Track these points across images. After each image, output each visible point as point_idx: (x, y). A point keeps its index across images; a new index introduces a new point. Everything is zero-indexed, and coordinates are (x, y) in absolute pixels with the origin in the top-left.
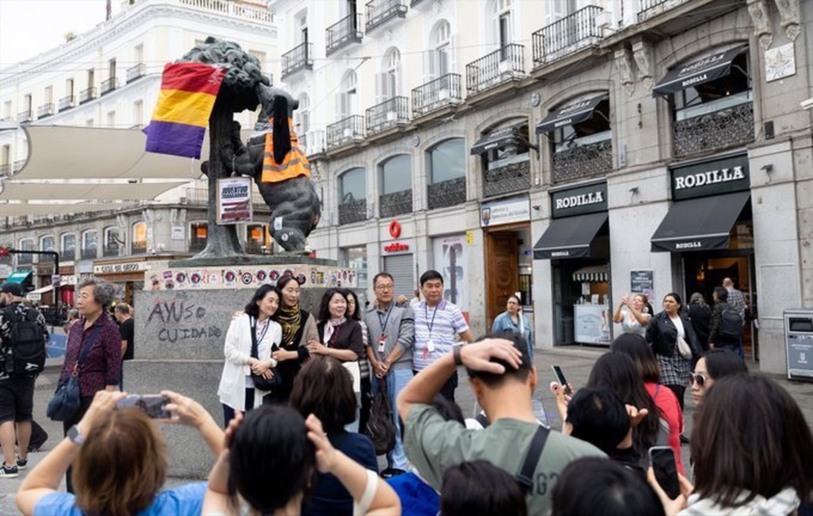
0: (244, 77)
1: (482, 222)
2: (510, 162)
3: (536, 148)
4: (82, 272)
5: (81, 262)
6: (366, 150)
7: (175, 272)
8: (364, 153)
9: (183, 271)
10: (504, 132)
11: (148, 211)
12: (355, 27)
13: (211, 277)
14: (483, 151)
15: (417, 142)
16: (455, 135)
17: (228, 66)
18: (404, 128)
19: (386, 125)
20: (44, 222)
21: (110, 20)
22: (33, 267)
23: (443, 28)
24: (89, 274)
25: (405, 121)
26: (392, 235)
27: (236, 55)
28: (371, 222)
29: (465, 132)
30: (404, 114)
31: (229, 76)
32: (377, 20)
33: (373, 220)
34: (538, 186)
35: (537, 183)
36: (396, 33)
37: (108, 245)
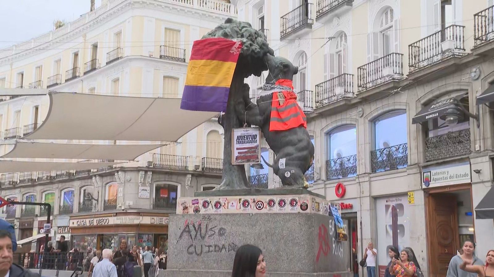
0: (256, 49)
1: (423, 184)
2: (451, 130)
3: (477, 118)
4: (59, 225)
5: (59, 217)
6: (315, 120)
7: (201, 200)
8: (313, 123)
9: (208, 199)
10: (446, 104)
11: (120, 173)
12: (307, 15)
13: (230, 204)
14: (423, 121)
15: (361, 113)
16: (397, 107)
17: (245, 40)
18: (350, 101)
19: (333, 98)
20: (28, 182)
21: (93, 11)
22: (15, 221)
23: (387, 14)
24: (65, 227)
25: (350, 95)
26: (337, 195)
27: (250, 31)
28: (319, 184)
29: (407, 104)
30: (350, 89)
31: (245, 48)
32: (327, 8)
33: (320, 182)
34: (479, 152)
35: (478, 149)
36: (344, 19)
37: (84, 202)
